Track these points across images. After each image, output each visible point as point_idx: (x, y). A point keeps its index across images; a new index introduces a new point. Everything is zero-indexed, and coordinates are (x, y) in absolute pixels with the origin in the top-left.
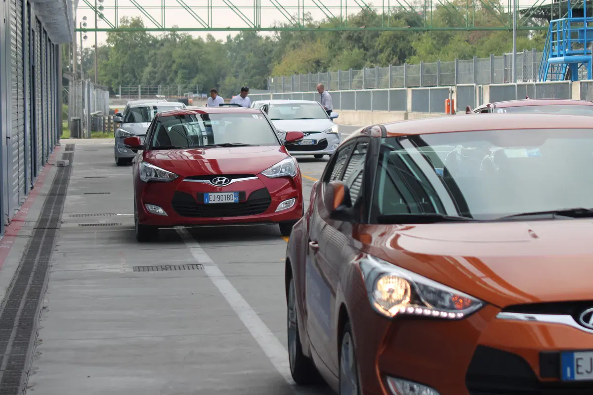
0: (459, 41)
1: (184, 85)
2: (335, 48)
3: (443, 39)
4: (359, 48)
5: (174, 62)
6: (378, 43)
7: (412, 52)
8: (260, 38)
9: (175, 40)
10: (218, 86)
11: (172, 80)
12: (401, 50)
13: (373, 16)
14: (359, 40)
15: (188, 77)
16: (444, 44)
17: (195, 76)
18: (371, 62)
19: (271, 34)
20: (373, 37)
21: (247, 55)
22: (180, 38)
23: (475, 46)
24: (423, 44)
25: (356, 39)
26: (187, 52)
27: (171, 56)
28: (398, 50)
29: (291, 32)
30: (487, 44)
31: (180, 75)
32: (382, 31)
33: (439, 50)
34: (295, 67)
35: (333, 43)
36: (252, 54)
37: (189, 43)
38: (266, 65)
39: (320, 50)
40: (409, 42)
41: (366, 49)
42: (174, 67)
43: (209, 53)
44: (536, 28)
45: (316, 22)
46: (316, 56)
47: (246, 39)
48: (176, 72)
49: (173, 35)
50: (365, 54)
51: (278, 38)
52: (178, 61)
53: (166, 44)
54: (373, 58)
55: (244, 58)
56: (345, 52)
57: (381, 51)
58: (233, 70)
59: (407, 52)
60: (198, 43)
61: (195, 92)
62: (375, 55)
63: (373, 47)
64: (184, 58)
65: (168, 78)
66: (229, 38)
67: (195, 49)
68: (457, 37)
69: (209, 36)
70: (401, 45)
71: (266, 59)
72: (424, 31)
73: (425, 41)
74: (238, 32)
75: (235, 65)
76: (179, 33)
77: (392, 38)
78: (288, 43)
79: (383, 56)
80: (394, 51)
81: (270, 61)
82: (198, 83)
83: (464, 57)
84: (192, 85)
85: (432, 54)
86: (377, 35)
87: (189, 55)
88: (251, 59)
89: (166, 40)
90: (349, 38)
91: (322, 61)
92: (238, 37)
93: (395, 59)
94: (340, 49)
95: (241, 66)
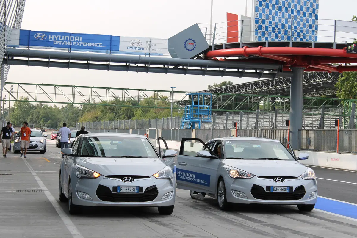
0: (152, 112)
1: (43, 124)
2: (104, 113)
3: (145, 111)
4: (113, 113)
5: (40, 115)
6: (121, 112)
7: (134, 116)
8: (75, 107)
9: (41, 106)
10: (57, 125)
11: (39, 122)
12: (129, 114)
13: (119, 101)
14: (113, 110)
15: (46, 121)
16: (146, 113)
17: (49, 121)
18: (118, 118)
19: (79, 106)
20: (118, 109)
21: (69, 114)
22: (43, 106)
23: (158, 115)
24: (138, 113)
25: (112, 109)
26: (46, 111)
27: (39, 113)
28: (128, 115)
29: (87, 105)
30: (162, 114)
31: (42, 121)
32: (122, 107)
33: (144, 115)
34: (87, 119)
35: (103, 110)
36: (71, 113)
37: (47, 108)
38: (76, 118)
39: (98, 113)
40: (132, 112)
41: (116, 114)
42: (40, 117)
43: (54, 112)
44: (182, 109)
45: (97, 102)
46: (96, 115)
47: (69, 108)
48: (41, 119)
49: (41, 104)
50: (115, 115)
51: (82, 108)
52: (42, 114)
53: (37, 108)
54: (118, 117)
55: (68, 115)
56: (108, 114)
57: (122, 115)
58: (64, 119)
59: (131, 116)
60: (50, 108)
61: (48, 127)
62: (119, 116)
63: (118, 113)
64: (44, 113)
65: (38, 121)
66: (62, 106)
67: (49, 110)
68: (151, 111)
69: (55, 106)
70: (129, 113)
71: (76, 116)
72: (138, 108)
73: (138, 111)
74: (66, 104)
75: (64, 117)
76: (43, 103)
77: (126, 110)
78: (86, 110)
79: (122, 117)
80: (126, 115)
81: (78, 116)
82: (49, 124)
83: (153, 118)
84: (47, 125)
85: (141, 117)
86: (120, 108)
87: (46, 112)
88: (71, 115)
89: (38, 106)
90: (109, 109)
91: (99, 117)
92: (66, 106)
93: (127, 118)
94: (106, 113)
95: (67, 118)
